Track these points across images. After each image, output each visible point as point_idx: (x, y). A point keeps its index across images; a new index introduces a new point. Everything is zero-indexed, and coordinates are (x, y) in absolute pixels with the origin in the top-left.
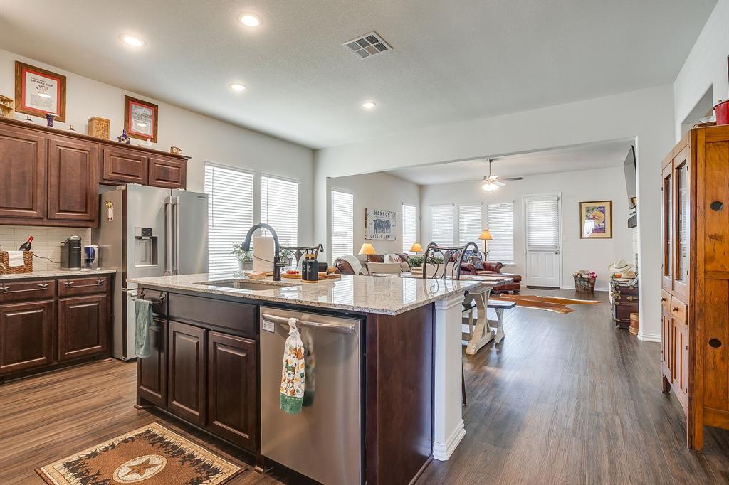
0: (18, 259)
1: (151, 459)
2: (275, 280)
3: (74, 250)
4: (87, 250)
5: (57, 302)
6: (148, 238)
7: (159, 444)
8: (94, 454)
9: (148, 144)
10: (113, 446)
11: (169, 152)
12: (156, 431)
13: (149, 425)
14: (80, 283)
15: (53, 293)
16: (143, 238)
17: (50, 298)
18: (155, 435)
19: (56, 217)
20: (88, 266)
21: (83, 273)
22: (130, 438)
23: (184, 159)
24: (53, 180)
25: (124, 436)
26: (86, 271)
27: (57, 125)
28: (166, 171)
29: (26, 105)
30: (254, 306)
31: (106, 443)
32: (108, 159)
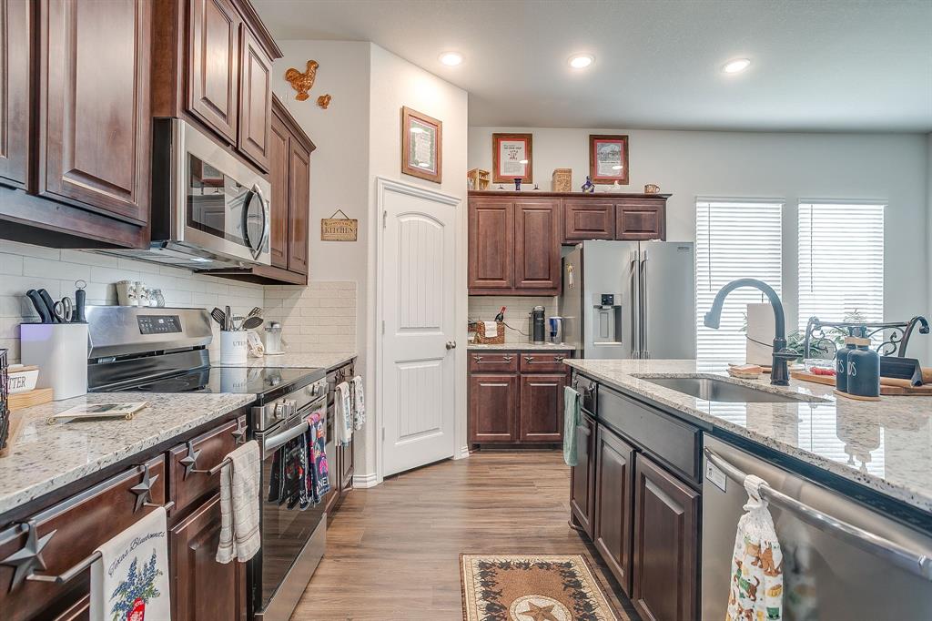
0: (492, 330)
1: (556, 608)
2: (774, 383)
3: (538, 321)
4: (552, 321)
5: (519, 378)
6: (610, 307)
7: (573, 590)
8: (506, 566)
9: (616, 188)
10: (527, 566)
11: (643, 192)
12: (576, 568)
13: (573, 557)
14: (541, 359)
15: (515, 367)
16: (604, 307)
17: (514, 372)
18: (573, 575)
19: (522, 286)
20: (552, 341)
21: (545, 348)
22: (547, 564)
23: (662, 198)
24: (519, 247)
25: (543, 557)
26: (549, 346)
27: (524, 188)
28: (638, 219)
29: (501, 174)
30: (697, 430)
31: (523, 557)
32: (570, 213)
